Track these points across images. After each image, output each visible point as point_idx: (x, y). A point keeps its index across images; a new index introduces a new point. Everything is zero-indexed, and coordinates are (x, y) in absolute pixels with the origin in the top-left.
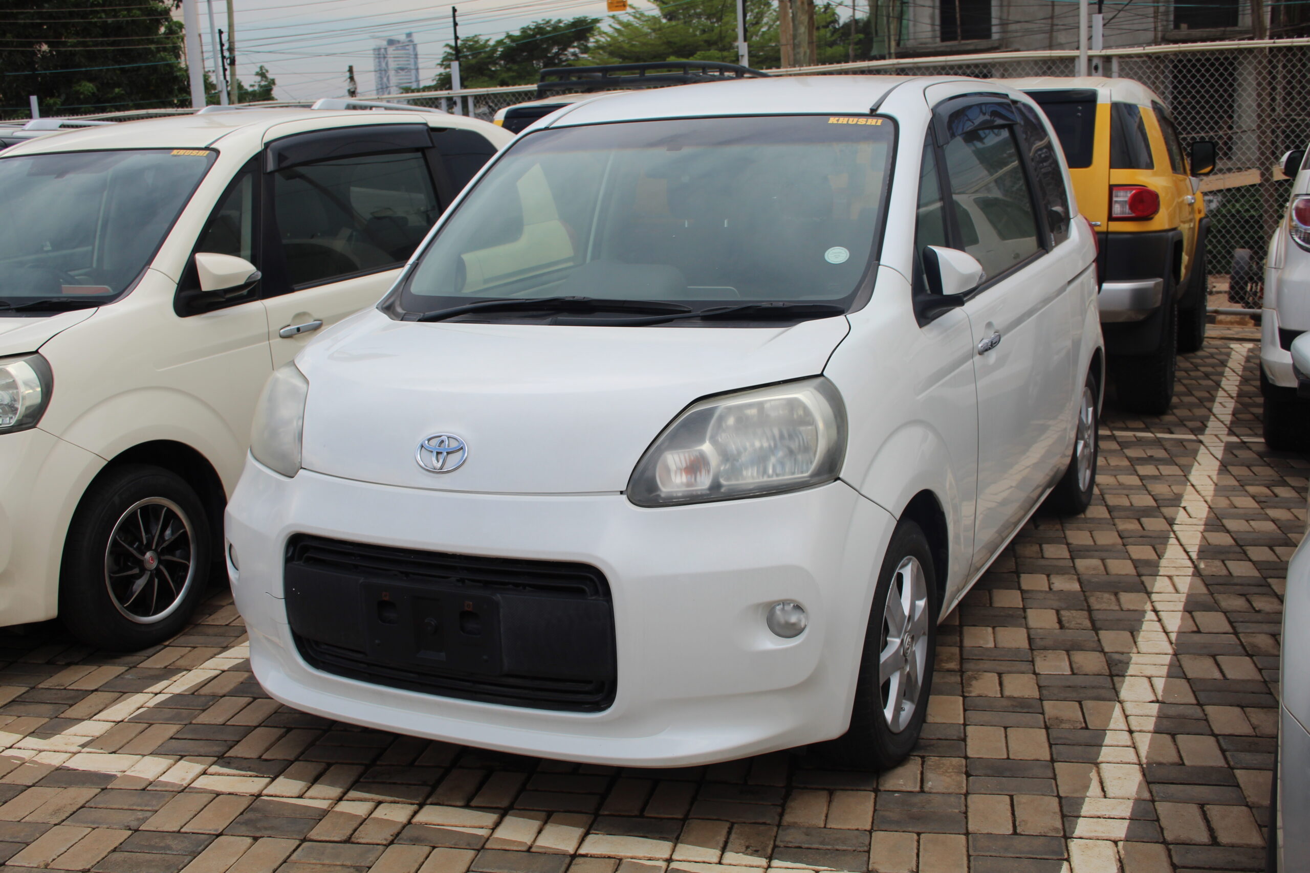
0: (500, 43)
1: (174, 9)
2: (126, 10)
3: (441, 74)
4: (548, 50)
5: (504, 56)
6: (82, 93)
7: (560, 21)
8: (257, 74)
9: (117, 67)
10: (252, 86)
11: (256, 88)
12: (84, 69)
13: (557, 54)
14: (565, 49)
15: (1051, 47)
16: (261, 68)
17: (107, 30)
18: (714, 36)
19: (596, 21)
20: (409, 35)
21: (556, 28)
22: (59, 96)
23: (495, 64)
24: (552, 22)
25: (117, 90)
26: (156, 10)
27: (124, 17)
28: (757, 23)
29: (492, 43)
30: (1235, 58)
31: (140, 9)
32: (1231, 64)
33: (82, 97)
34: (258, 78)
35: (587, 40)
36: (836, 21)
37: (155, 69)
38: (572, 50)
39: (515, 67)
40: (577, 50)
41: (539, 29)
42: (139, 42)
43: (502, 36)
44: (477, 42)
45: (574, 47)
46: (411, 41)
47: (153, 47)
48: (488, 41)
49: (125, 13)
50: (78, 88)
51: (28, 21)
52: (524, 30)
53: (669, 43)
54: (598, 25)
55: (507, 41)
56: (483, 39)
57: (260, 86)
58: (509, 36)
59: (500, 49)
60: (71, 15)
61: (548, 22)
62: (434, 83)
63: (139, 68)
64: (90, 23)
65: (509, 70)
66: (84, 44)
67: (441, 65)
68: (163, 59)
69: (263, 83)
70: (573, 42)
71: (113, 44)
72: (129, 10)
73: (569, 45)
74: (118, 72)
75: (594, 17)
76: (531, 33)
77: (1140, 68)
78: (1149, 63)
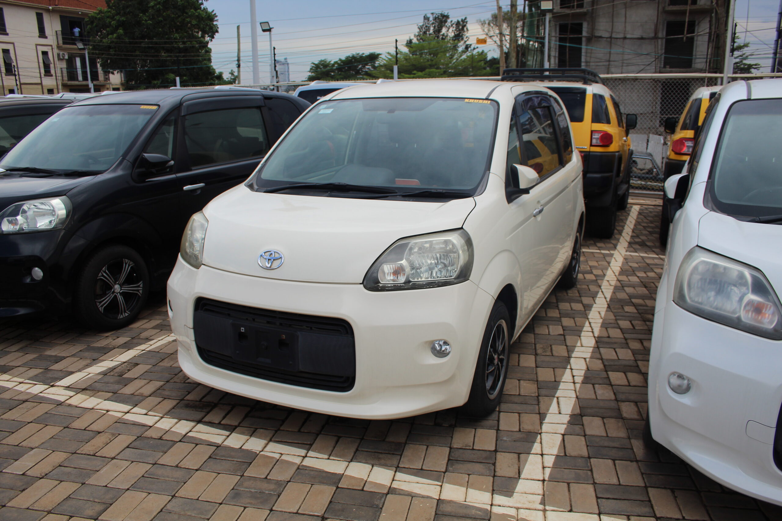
0: (336, 63)
1: (210, 41)
2: (189, 41)
3: (309, 76)
4: (357, 66)
5: (337, 69)
6: (169, 79)
7: (363, 54)
8: (230, 73)
9: (184, 67)
10: (227, 78)
11: (229, 79)
12: (170, 68)
13: (361, 68)
14: (364, 67)
15: (608, 73)
16: (232, 70)
17: (180, 50)
18: (434, 63)
19: (379, 54)
20: (286, 59)
21: (361, 57)
22: (158, 80)
23: (333, 72)
24: (360, 54)
25: (185, 78)
26: (203, 42)
27: (189, 44)
28: (451, 58)
29: (332, 62)
30: (690, 82)
31: (196, 41)
32: (688, 84)
33: (169, 80)
34: (230, 75)
35: (375, 63)
36: (486, 58)
37: (201, 69)
38: (368, 67)
39: (342, 73)
40: (370, 67)
41: (353, 57)
42: (194, 56)
43: (337, 60)
44: (326, 62)
45: (369, 66)
46: (286, 62)
47: (200, 58)
48: (330, 61)
49: (189, 43)
50: (167, 76)
51: (146, 46)
52: (347, 58)
53: (413, 65)
54: (380, 56)
55: (339, 62)
56: (328, 60)
57: (231, 79)
58: (340, 60)
59: (336, 65)
60: (165, 43)
61: (358, 54)
62: (307, 79)
63: (194, 68)
64: (173, 47)
65: (340, 75)
66: (170, 56)
67: (310, 72)
68: (205, 64)
69: (232, 77)
70: (368, 63)
71: (184, 56)
72: (191, 42)
73: (367, 64)
74: (185, 70)
75: (378, 53)
76: (350, 59)
77: (649, 84)
78: (653, 82)
